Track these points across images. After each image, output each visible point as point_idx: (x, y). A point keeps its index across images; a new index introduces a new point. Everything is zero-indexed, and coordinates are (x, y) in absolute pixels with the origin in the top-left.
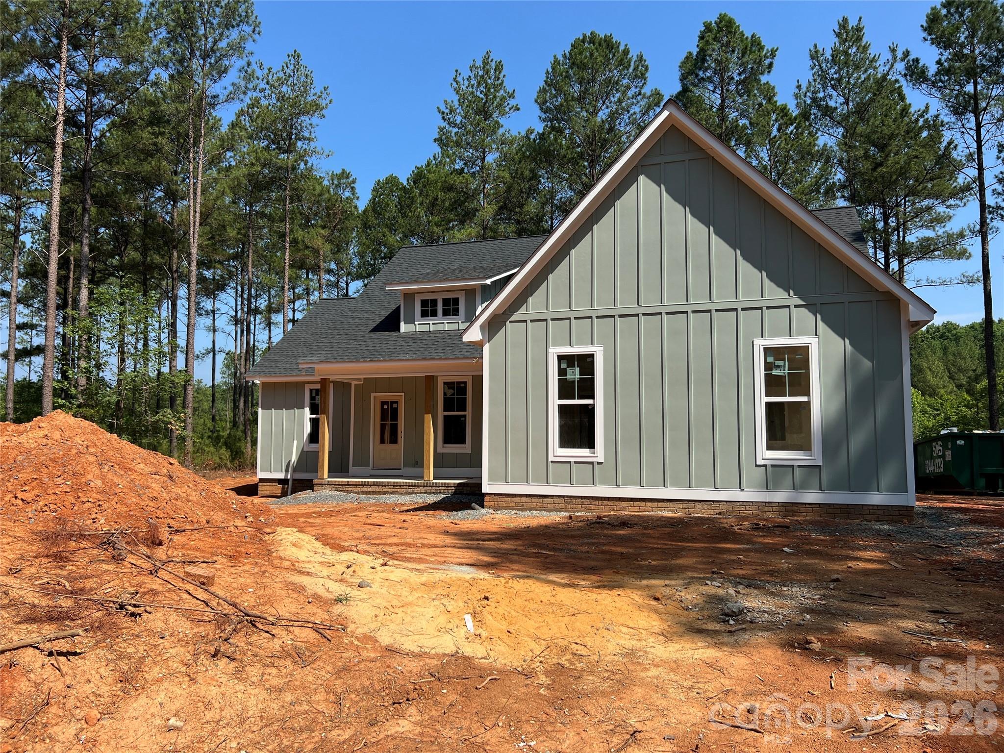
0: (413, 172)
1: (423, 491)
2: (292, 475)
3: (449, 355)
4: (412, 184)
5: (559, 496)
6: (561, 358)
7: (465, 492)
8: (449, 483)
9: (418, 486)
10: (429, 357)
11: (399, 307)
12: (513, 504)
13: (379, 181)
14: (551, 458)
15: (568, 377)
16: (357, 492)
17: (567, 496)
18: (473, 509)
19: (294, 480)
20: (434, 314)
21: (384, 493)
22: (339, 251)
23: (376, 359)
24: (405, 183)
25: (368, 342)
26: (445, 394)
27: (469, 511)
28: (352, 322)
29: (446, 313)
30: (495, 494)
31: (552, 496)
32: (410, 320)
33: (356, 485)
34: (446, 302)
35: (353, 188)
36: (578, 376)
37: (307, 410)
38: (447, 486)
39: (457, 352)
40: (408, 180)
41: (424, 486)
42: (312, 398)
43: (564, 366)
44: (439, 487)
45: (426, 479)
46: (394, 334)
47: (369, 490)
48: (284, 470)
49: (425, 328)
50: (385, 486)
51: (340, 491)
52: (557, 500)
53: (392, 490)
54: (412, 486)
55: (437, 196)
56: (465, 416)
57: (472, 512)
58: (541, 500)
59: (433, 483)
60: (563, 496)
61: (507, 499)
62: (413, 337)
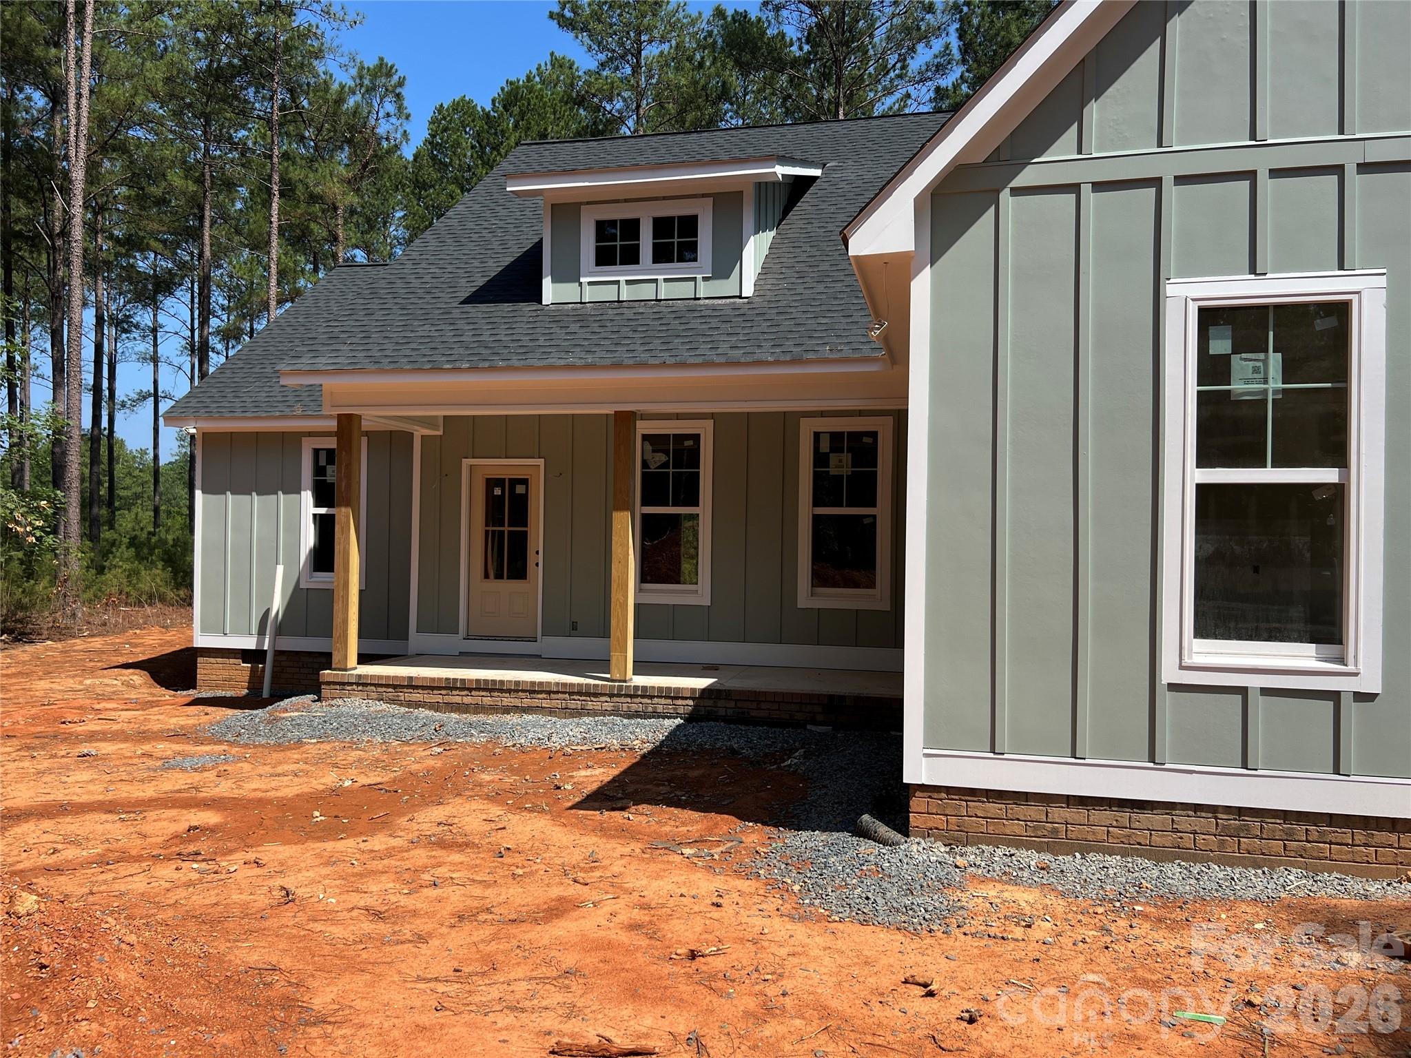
0: (502, 89)
1: (608, 707)
2: (273, 642)
3: (686, 356)
4: (501, 108)
5: (1197, 808)
6: (1210, 317)
7: (722, 712)
8: (678, 690)
9: (596, 695)
10: (631, 362)
11: (539, 245)
12: (1016, 828)
13: (441, 105)
14: (1169, 673)
15: (1237, 386)
16: (435, 707)
17: (1228, 810)
19: (278, 654)
20: (631, 257)
21: (507, 710)
23: (487, 364)
24: (488, 108)
25: (461, 324)
26: (645, 464)
28: (416, 283)
29: (662, 255)
30: (949, 790)
31: (1169, 807)
32: (568, 274)
33: (433, 688)
34: (662, 226)
35: (398, 96)
36: (1275, 383)
37: (307, 497)
38: (673, 695)
39: (704, 349)
40: (493, 101)
41: (611, 696)
42: (319, 471)
43: (1220, 346)
44: (651, 697)
45: (618, 676)
46: (526, 308)
47: (467, 700)
48: (254, 630)
49: (609, 294)
50: (509, 691)
51: (392, 701)
52: (1185, 822)
53: (527, 702)
54: (580, 693)
56: (695, 517)
58: (1124, 816)
59: (636, 688)
60: (1213, 809)
61: (994, 808)
62: (579, 315)
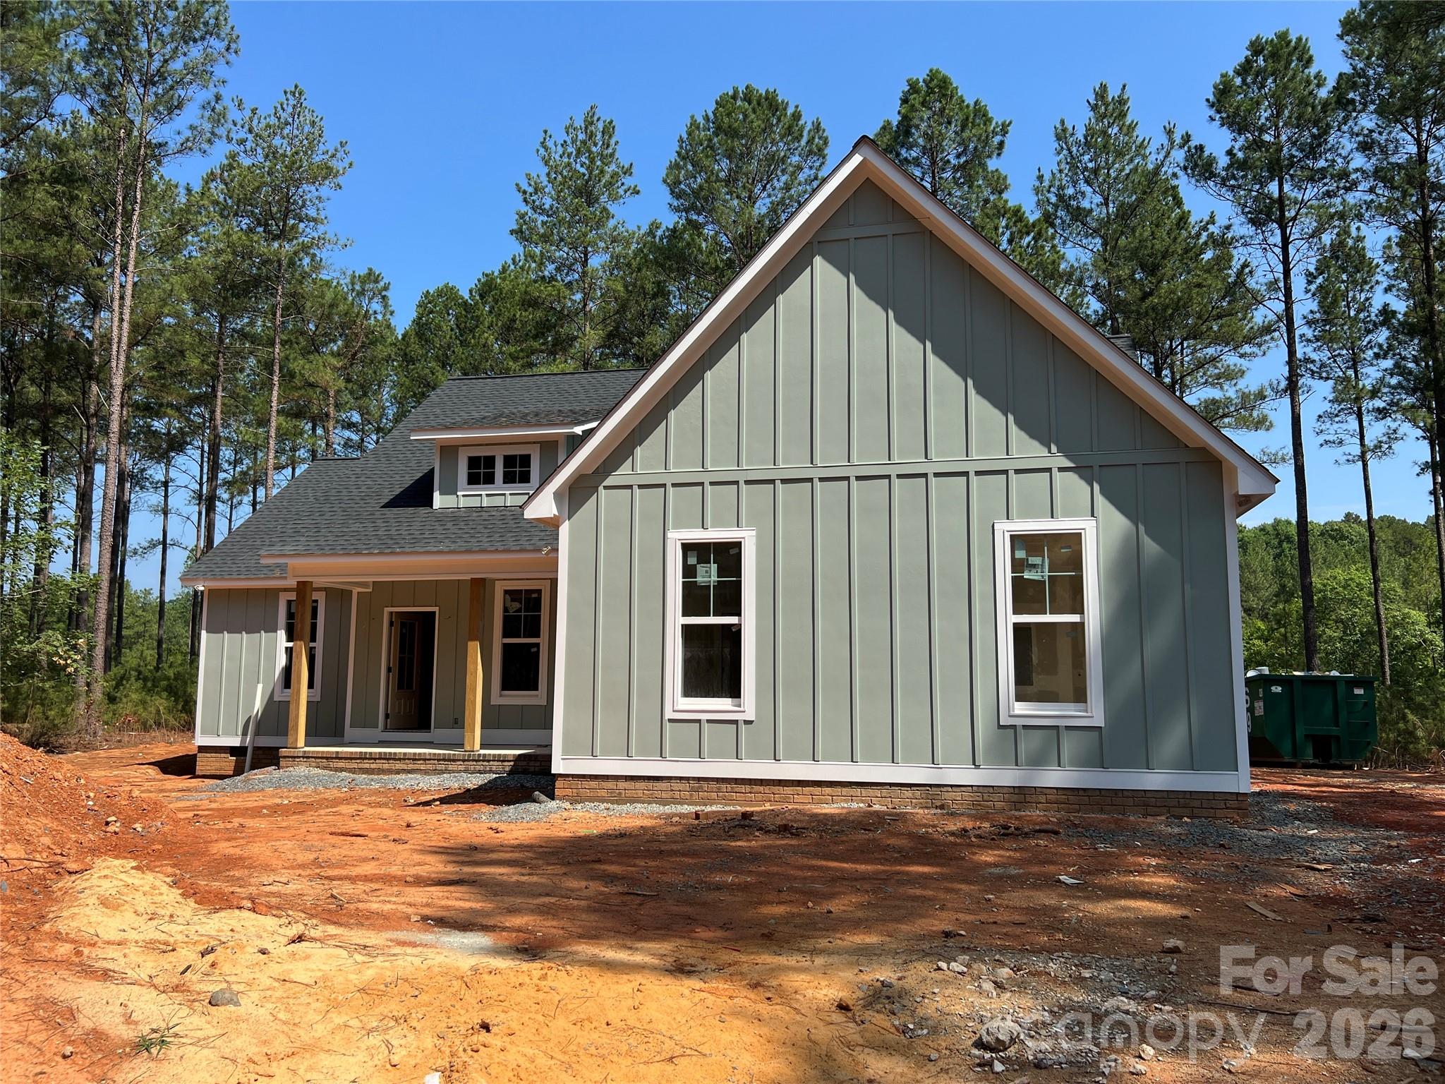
0: (479, 280)
1: (461, 767)
2: (253, 740)
3: (511, 545)
4: (478, 298)
5: (681, 778)
6: (687, 548)
7: (532, 769)
8: (505, 755)
9: (454, 760)
10: (477, 549)
11: (432, 471)
12: (603, 793)
13: (428, 292)
14: (669, 714)
15: (699, 579)
16: (352, 771)
17: (694, 778)
18: (535, 801)
19: (256, 749)
20: (490, 480)
21: (398, 772)
22: (365, 394)
23: (389, 550)
24: (467, 296)
25: (379, 523)
26: (506, 610)
27: (528, 805)
28: (355, 492)
29: (509, 479)
30: (573, 776)
31: (670, 778)
32: (450, 490)
33: (351, 759)
34: (509, 461)
35: (384, 297)
36: (714, 578)
37: (282, 634)
38: (502, 759)
39: (523, 541)
40: (471, 291)
41: (464, 761)
42: (290, 615)
43: (692, 560)
44: (489, 761)
45: (468, 748)
46: (423, 511)
47: (373, 766)
48: (240, 733)
49: (474, 502)
50: (400, 759)
51: (325, 768)
52: (676, 785)
53: (411, 767)
54: (444, 760)
55: (514, 315)
56: (537, 645)
57: (532, 806)
58: (650, 784)
59: (479, 755)
60: (688, 779)
61: (593, 784)
62: (454, 516)
